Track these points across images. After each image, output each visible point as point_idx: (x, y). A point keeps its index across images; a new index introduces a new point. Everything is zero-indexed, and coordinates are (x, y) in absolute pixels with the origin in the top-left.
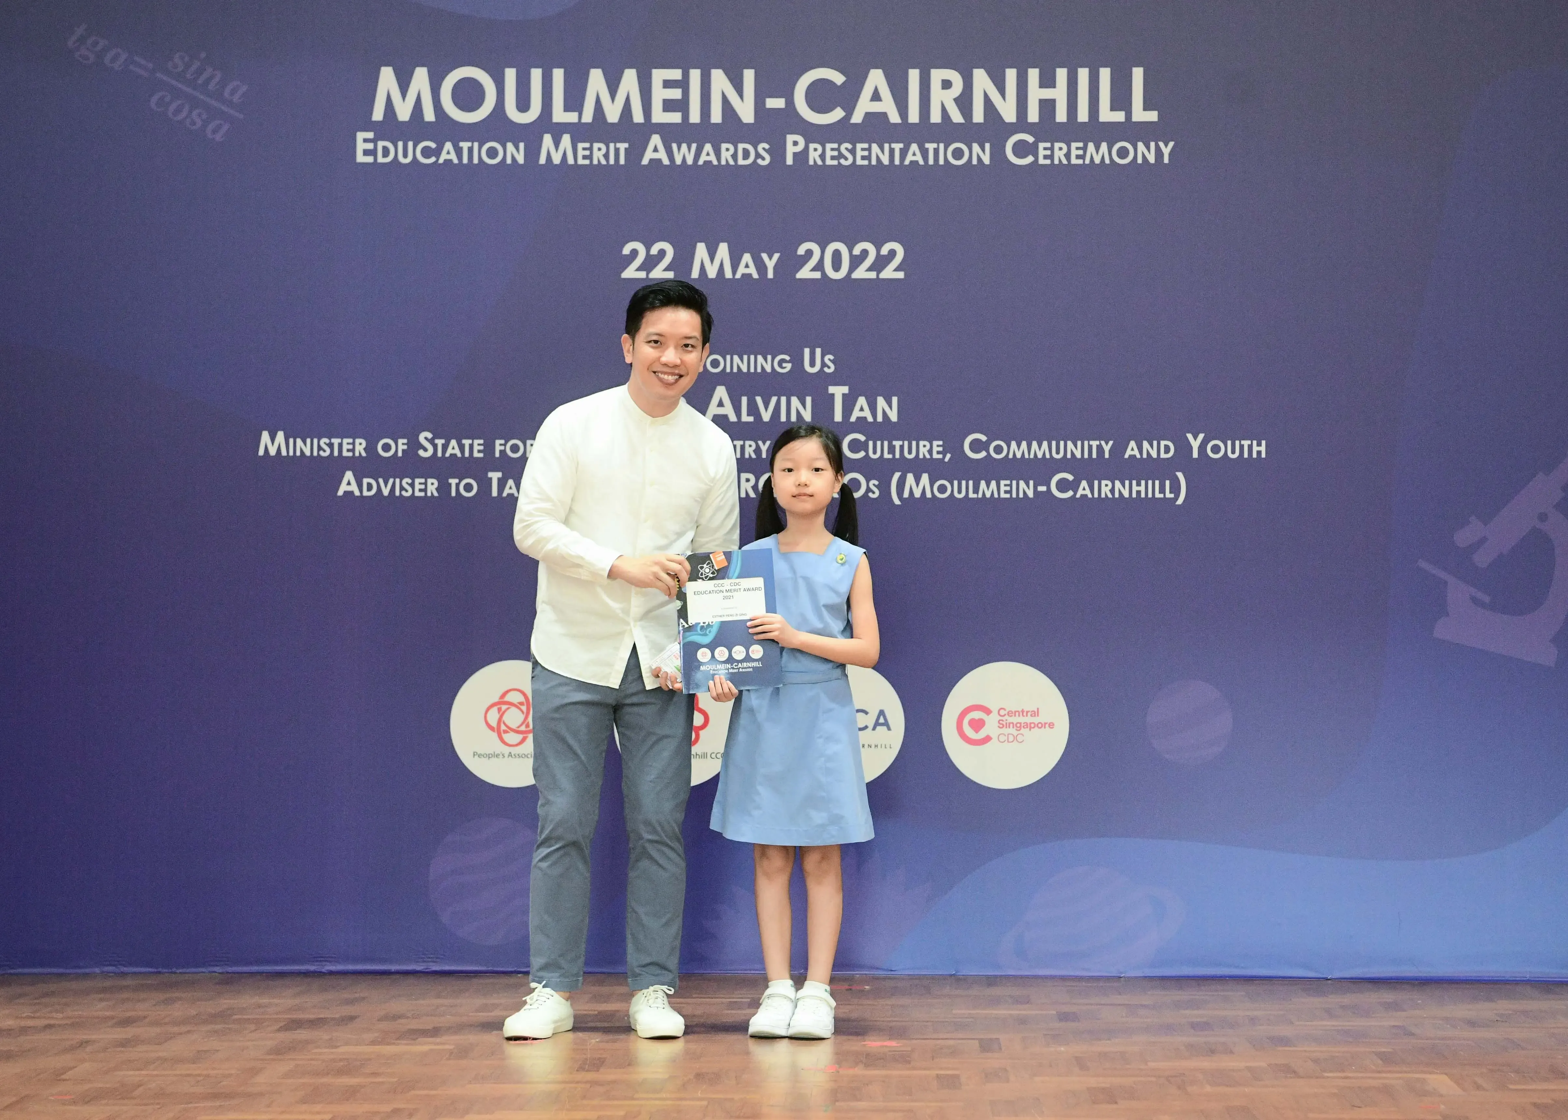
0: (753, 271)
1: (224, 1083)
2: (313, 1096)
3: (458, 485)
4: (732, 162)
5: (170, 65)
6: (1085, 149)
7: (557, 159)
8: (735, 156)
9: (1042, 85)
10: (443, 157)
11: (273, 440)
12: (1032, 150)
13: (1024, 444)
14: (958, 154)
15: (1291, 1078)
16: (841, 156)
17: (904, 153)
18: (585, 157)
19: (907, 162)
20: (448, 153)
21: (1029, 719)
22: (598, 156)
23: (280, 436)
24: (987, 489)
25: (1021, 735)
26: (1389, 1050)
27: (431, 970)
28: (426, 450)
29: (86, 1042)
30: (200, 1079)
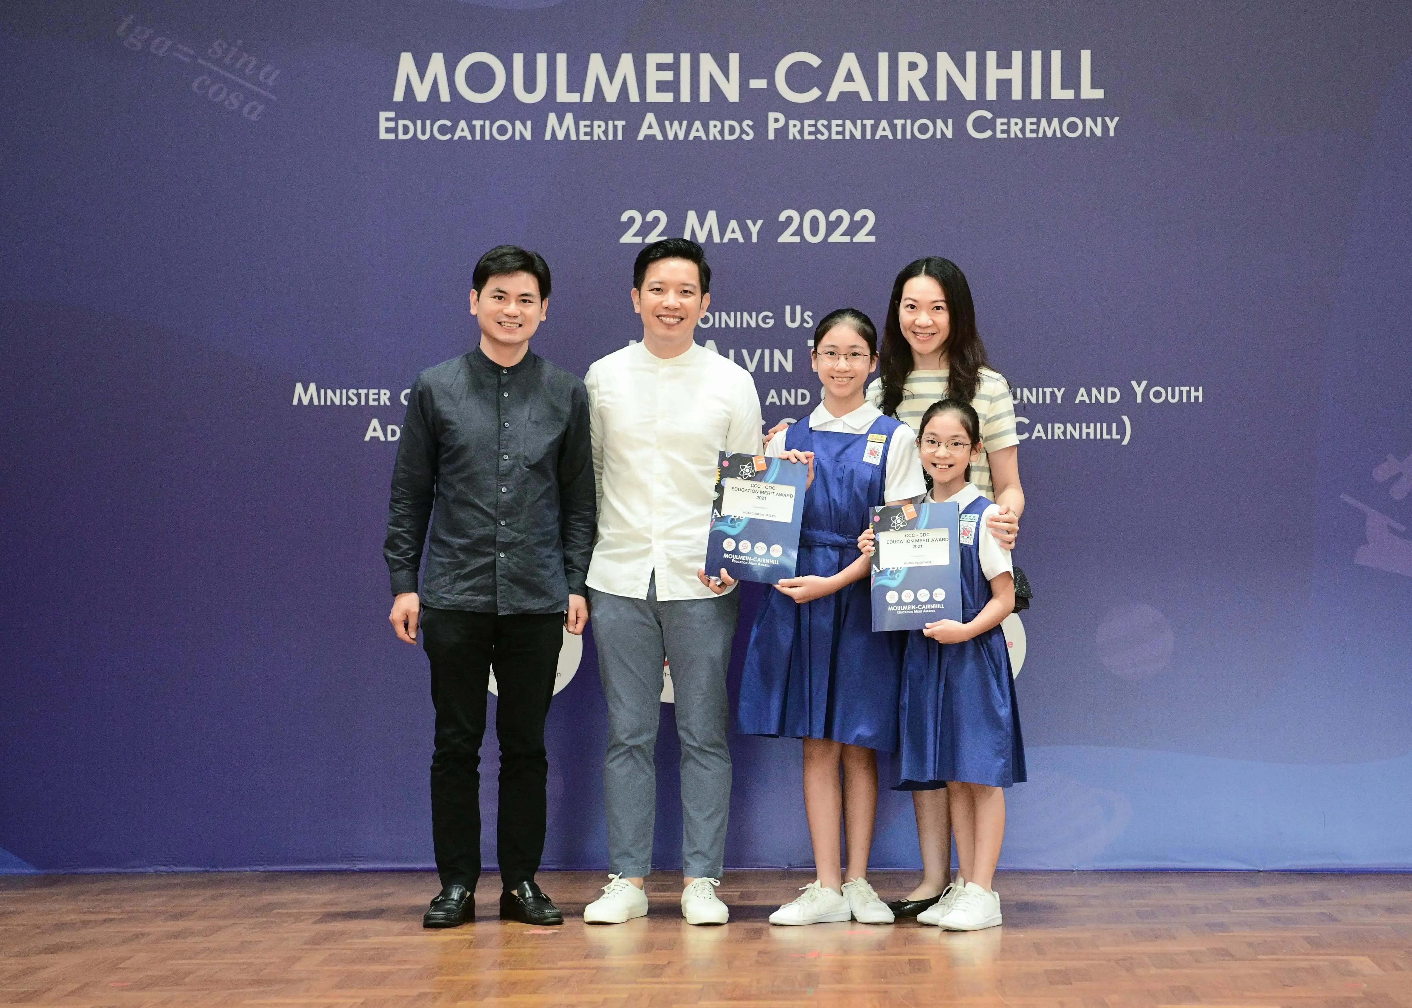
0: (739, 236)
1: (266, 971)
2: (347, 982)
4: (719, 138)
5: (210, 51)
6: (1038, 124)
7: (561, 136)
8: (722, 132)
9: (999, 67)
10: (458, 134)
11: (306, 391)
12: (991, 125)
15: (1228, 960)
16: (818, 131)
17: (874, 128)
18: (586, 134)
19: (877, 137)
22: (598, 132)
23: (312, 387)
26: (1316, 935)
29: (142, 934)
30: (244, 967)
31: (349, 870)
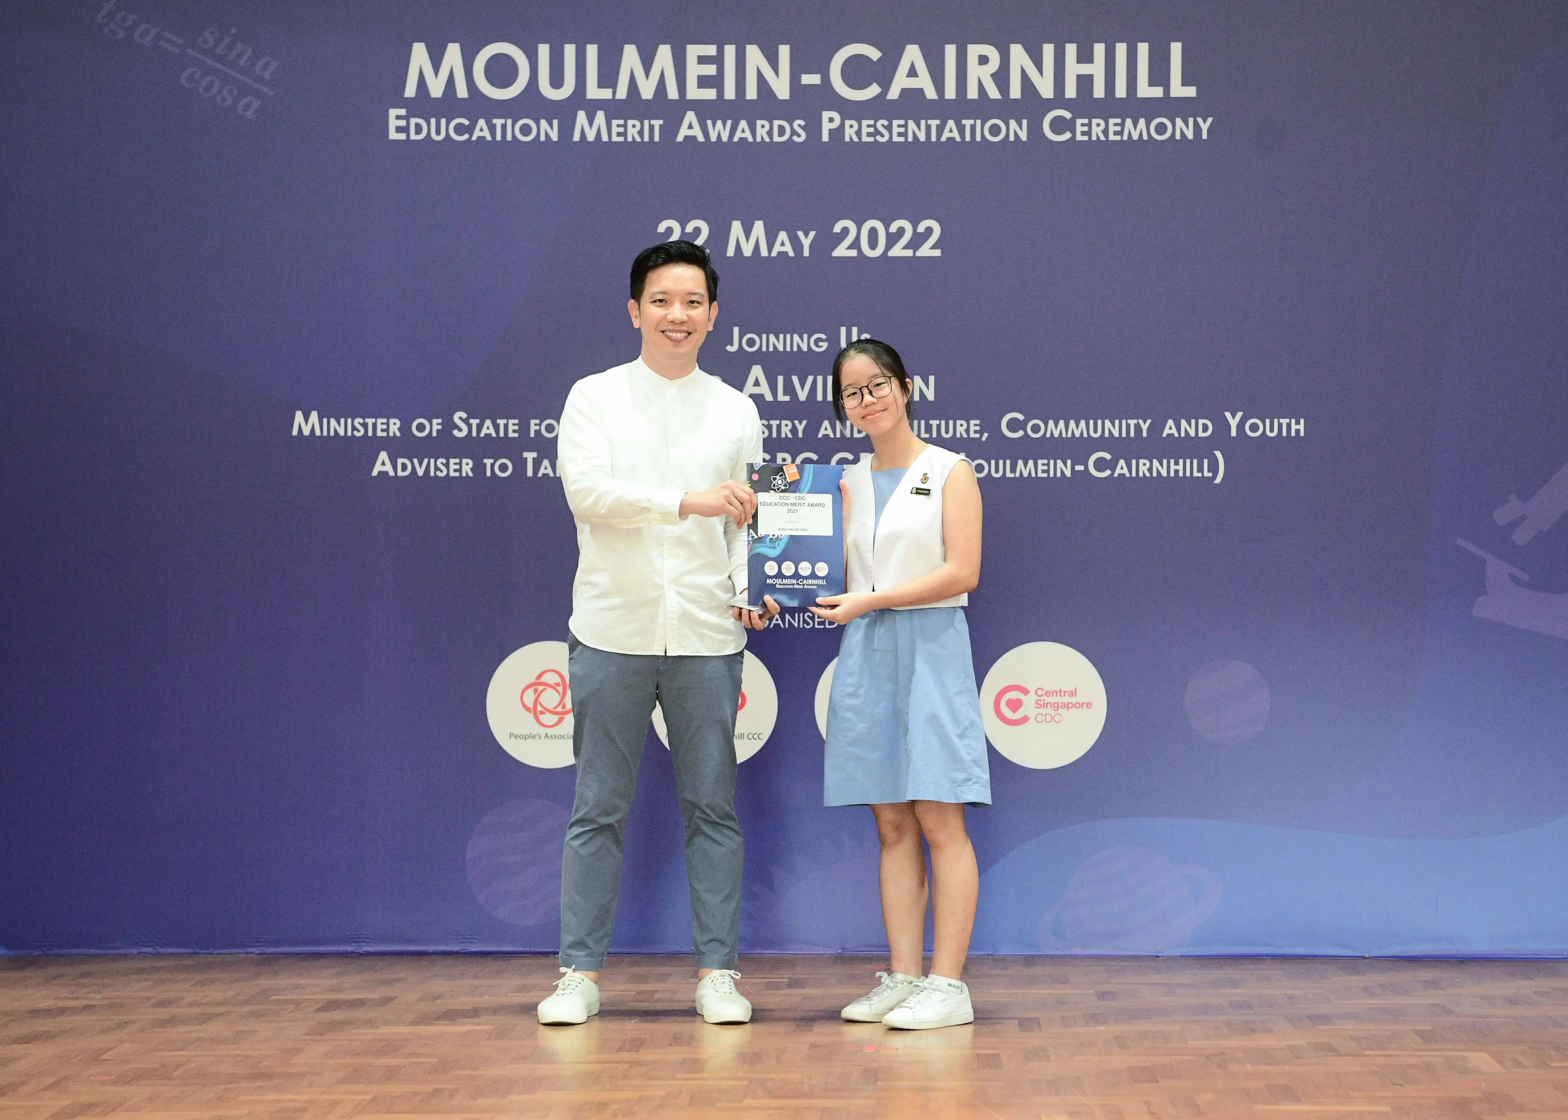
0: (789, 249)
1: (264, 1064)
2: (353, 1076)
3: (493, 465)
4: (767, 139)
5: (200, 39)
6: (1122, 125)
7: (591, 136)
8: (770, 133)
9: (1080, 61)
10: (477, 134)
11: (306, 421)
12: (1070, 126)
13: (1062, 423)
14: (995, 130)
15: (1331, 1056)
16: (877, 133)
17: (940, 130)
18: (619, 134)
19: (943, 139)
20: (481, 130)
21: (1067, 699)
22: (632, 133)
23: (314, 415)
24: (1025, 469)
25: (1058, 715)
26: (1429, 1028)
27: (467, 951)
28: (460, 430)
29: (125, 1023)
30: (240, 1059)
31: (352, 953)
